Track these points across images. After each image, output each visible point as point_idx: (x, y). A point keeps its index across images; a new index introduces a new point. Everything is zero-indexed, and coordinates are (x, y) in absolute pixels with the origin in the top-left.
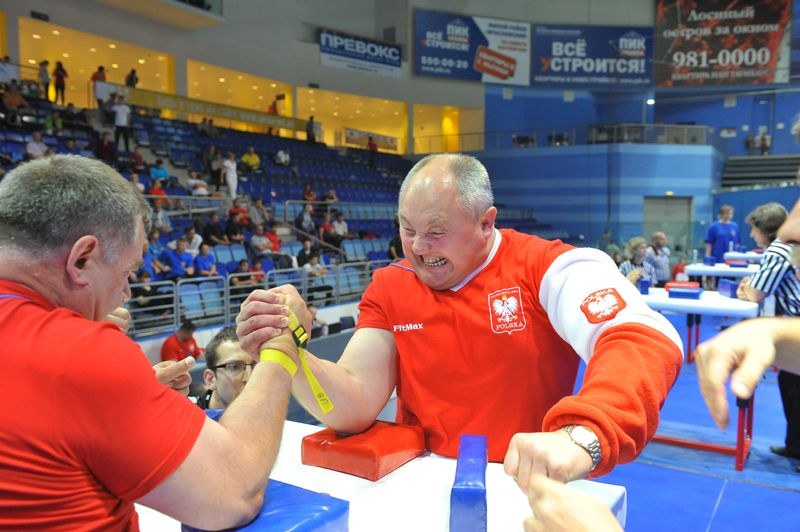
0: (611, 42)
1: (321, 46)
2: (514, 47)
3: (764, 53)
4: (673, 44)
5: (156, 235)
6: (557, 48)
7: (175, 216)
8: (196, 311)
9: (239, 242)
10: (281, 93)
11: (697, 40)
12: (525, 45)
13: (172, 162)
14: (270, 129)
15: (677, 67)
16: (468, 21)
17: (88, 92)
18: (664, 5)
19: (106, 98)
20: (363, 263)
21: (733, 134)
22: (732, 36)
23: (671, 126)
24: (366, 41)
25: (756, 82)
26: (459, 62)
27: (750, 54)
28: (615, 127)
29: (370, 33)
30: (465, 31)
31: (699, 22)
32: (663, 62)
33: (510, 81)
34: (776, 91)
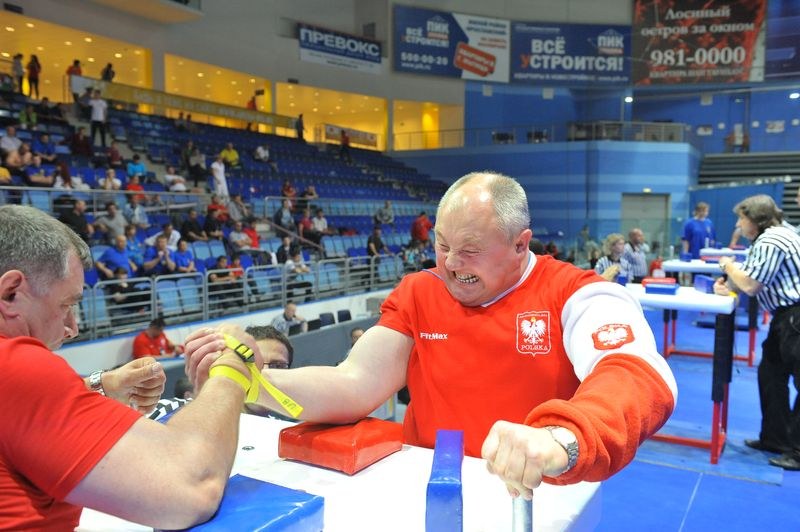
0: (589, 40)
1: (300, 40)
2: (494, 44)
3: (739, 52)
4: (651, 42)
5: (133, 231)
6: (537, 45)
7: (152, 212)
8: (173, 308)
9: (217, 238)
10: (261, 88)
11: (674, 38)
12: (504, 41)
13: (149, 158)
14: (250, 124)
15: (655, 65)
16: (448, 18)
17: (64, 85)
18: (642, 4)
19: (81, 93)
20: (343, 259)
21: (709, 132)
22: (708, 35)
23: (649, 123)
24: (346, 36)
25: (732, 80)
26: (439, 58)
27: (726, 52)
28: (594, 125)
29: (351, 29)
30: (445, 28)
31: (676, 20)
32: (640, 60)
33: (490, 78)
34: (752, 90)
